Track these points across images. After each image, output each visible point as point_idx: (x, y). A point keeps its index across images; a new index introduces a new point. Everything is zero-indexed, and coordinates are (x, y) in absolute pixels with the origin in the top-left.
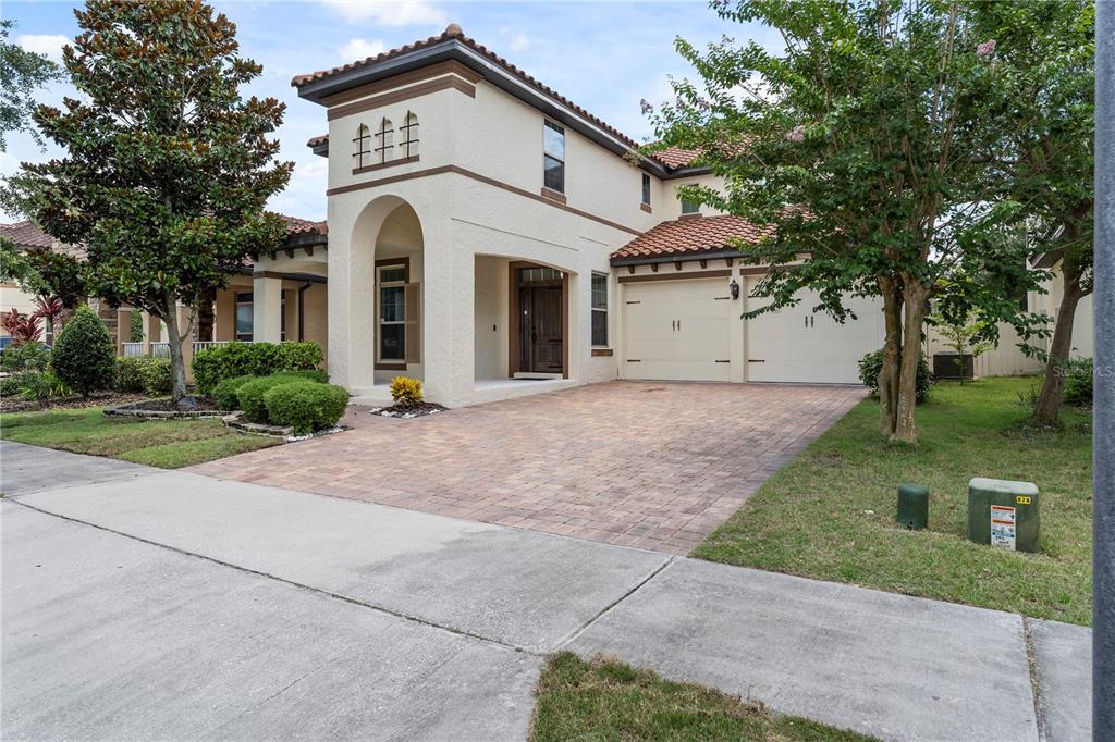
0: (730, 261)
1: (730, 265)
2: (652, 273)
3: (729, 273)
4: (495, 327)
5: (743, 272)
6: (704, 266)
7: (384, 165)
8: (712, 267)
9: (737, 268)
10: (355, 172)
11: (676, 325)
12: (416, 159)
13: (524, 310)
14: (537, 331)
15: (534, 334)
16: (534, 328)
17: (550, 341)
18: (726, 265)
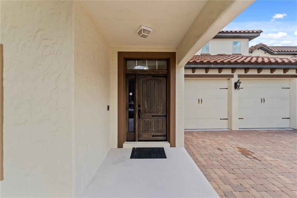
0: (233, 70)
1: (233, 72)
3: (232, 76)
5: (239, 76)
6: (220, 72)
9: (236, 74)
11: (200, 101)
13: (129, 93)
14: (141, 108)
15: (139, 111)
16: (139, 106)
17: (153, 116)
18: (231, 72)
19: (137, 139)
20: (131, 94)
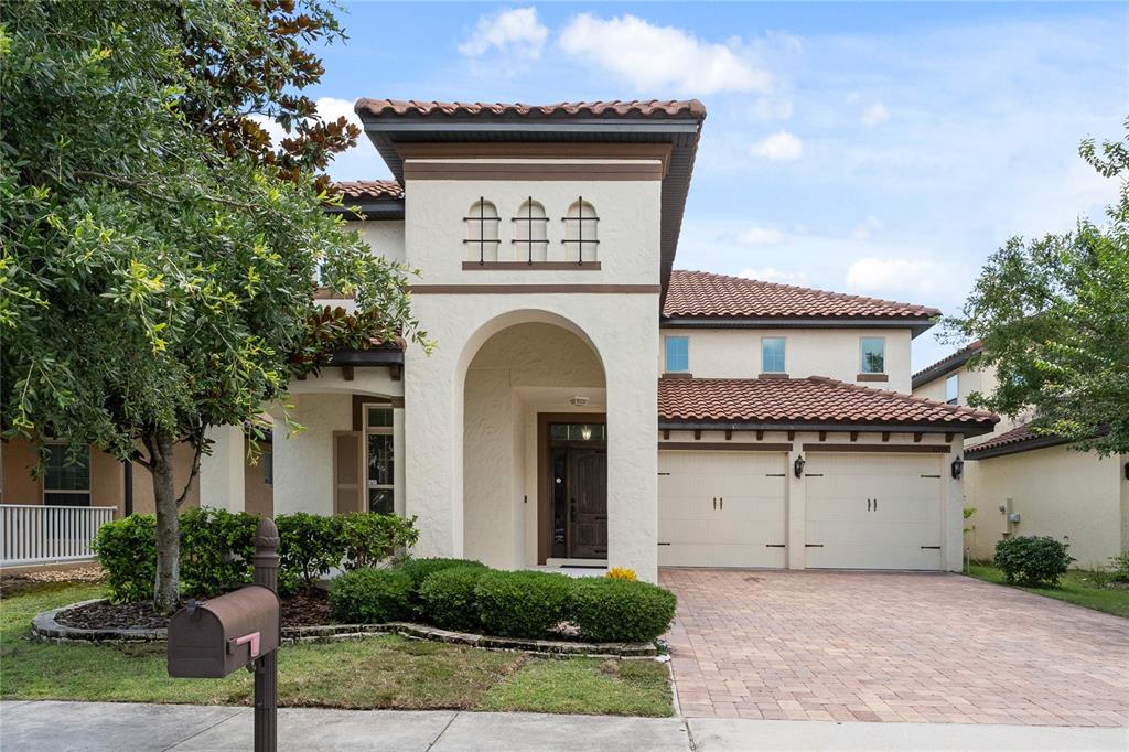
0: (792, 434)
1: (791, 438)
2: (693, 441)
3: (790, 448)
4: (526, 498)
5: (807, 448)
6: (760, 438)
7: (530, 265)
8: (768, 439)
9: (798, 444)
10: (467, 266)
12: (595, 266)
13: (556, 478)
14: (576, 505)
15: (573, 509)
16: (573, 501)
17: (597, 518)
18: (787, 437)
19: (569, 555)
20: (559, 481)
